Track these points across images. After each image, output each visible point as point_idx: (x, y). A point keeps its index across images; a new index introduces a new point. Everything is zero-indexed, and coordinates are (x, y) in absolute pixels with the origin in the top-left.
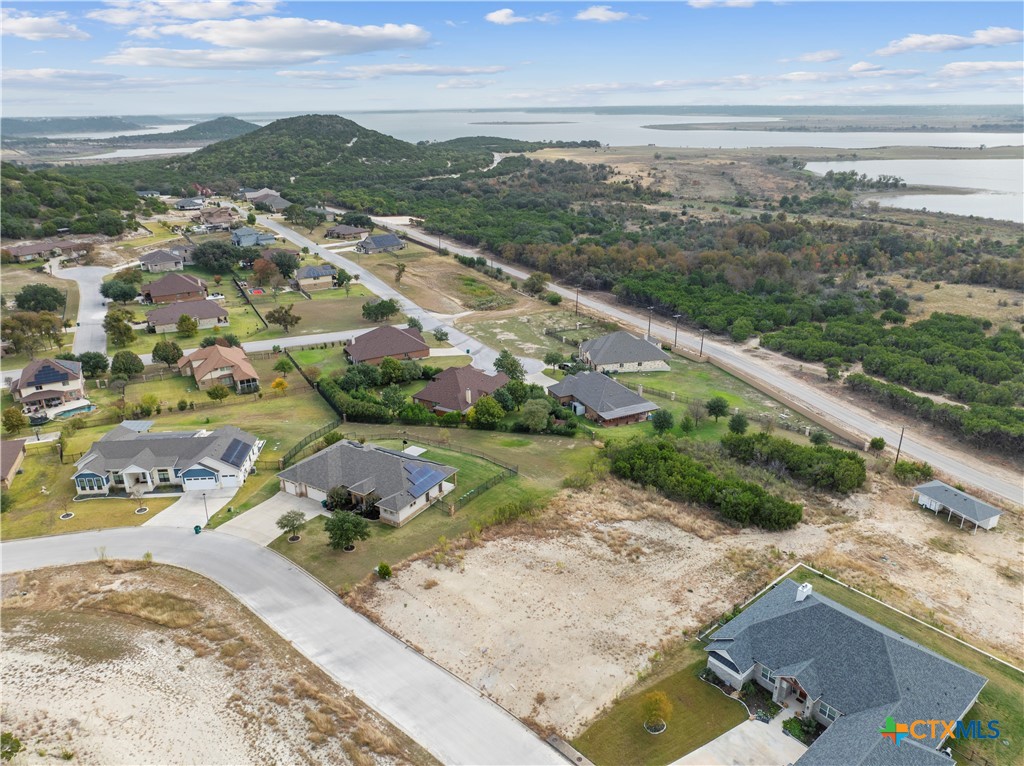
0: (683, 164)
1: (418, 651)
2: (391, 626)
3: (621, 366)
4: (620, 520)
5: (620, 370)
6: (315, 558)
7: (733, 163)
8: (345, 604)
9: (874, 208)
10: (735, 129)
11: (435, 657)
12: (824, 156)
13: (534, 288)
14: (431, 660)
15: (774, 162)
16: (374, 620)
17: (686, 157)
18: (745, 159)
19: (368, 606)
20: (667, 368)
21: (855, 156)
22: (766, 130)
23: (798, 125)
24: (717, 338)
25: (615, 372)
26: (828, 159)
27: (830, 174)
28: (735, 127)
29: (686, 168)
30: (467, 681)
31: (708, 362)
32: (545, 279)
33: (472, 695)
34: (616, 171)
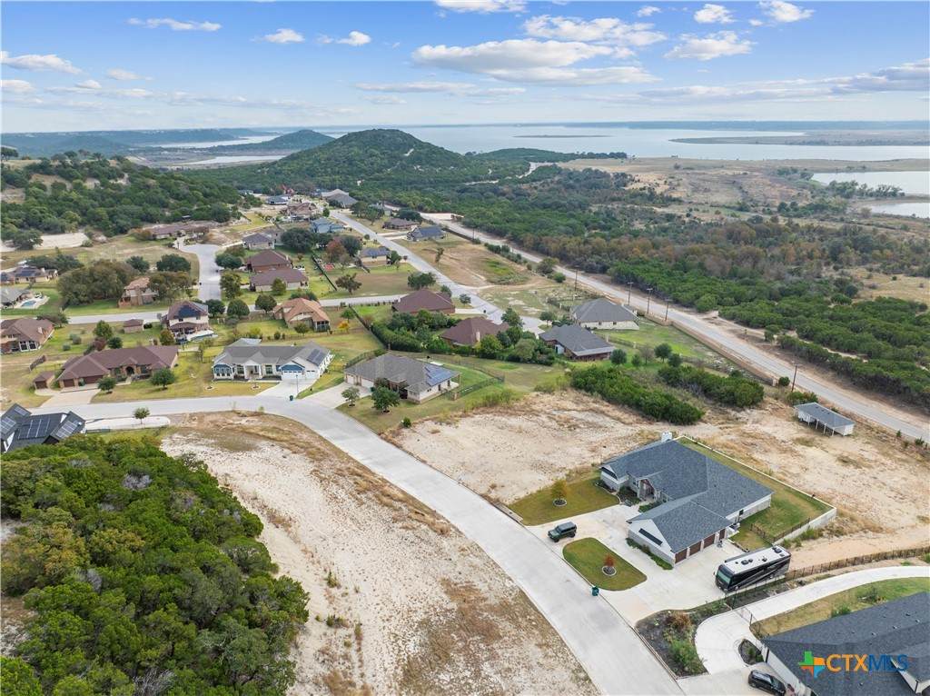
0: (700, 174)
1: (424, 462)
2: (409, 450)
3: (600, 324)
4: (569, 410)
5: (599, 327)
6: (364, 416)
7: (746, 174)
8: (382, 438)
9: (866, 214)
10: (757, 143)
11: (433, 465)
12: (833, 167)
13: (545, 270)
14: (431, 466)
15: (783, 173)
16: (399, 447)
17: (705, 168)
18: (758, 170)
19: (395, 440)
20: (637, 327)
21: (864, 167)
22: (786, 144)
23: (818, 139)
24: (686, 309)
25: (595, 329)
26: (837, 171)
27: (833, 184)
28: (757, 141)
29: (701, 177)
30: (450, 477)
31: (672, 325)
32: (555, 263)
33: (453, 483)
34: (636, 179)
